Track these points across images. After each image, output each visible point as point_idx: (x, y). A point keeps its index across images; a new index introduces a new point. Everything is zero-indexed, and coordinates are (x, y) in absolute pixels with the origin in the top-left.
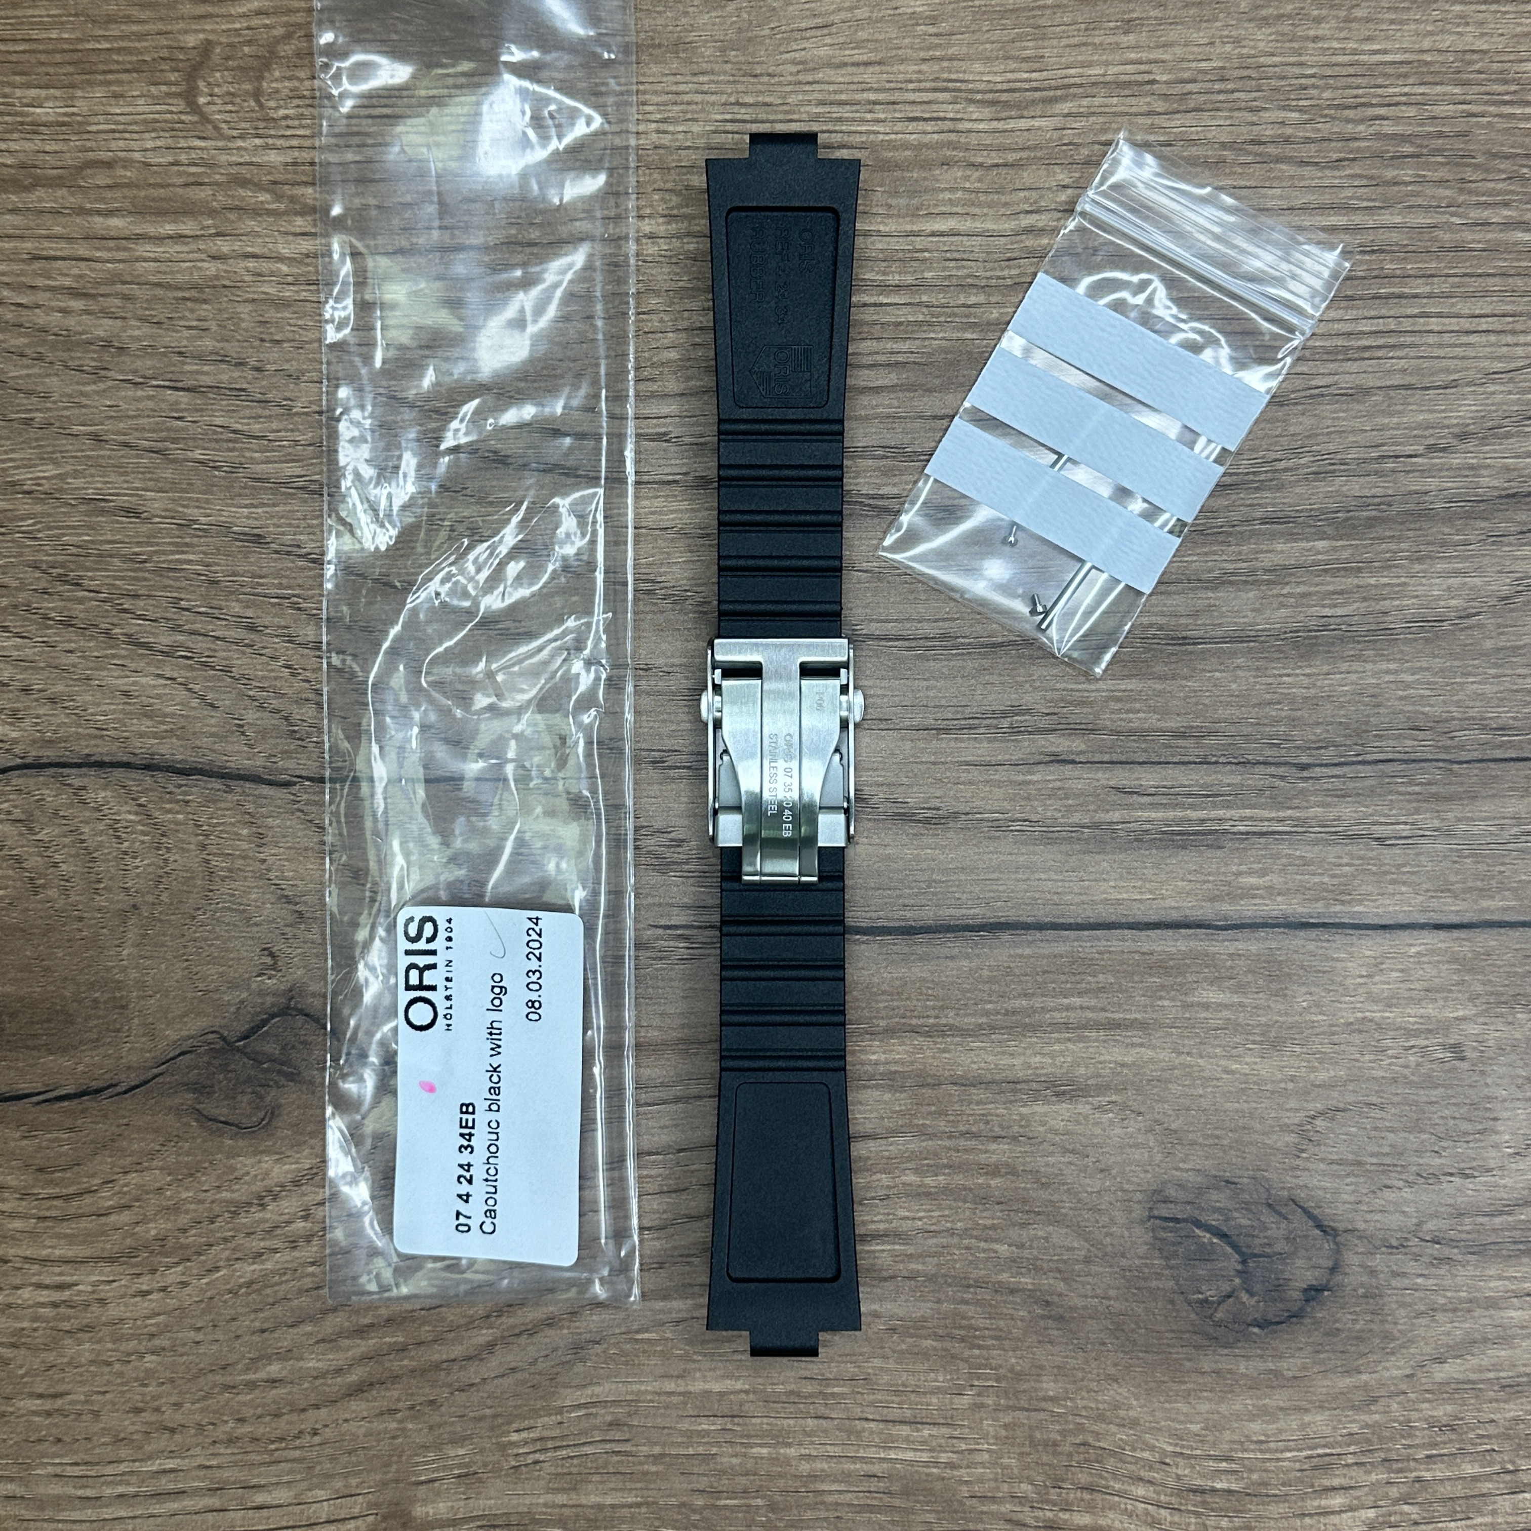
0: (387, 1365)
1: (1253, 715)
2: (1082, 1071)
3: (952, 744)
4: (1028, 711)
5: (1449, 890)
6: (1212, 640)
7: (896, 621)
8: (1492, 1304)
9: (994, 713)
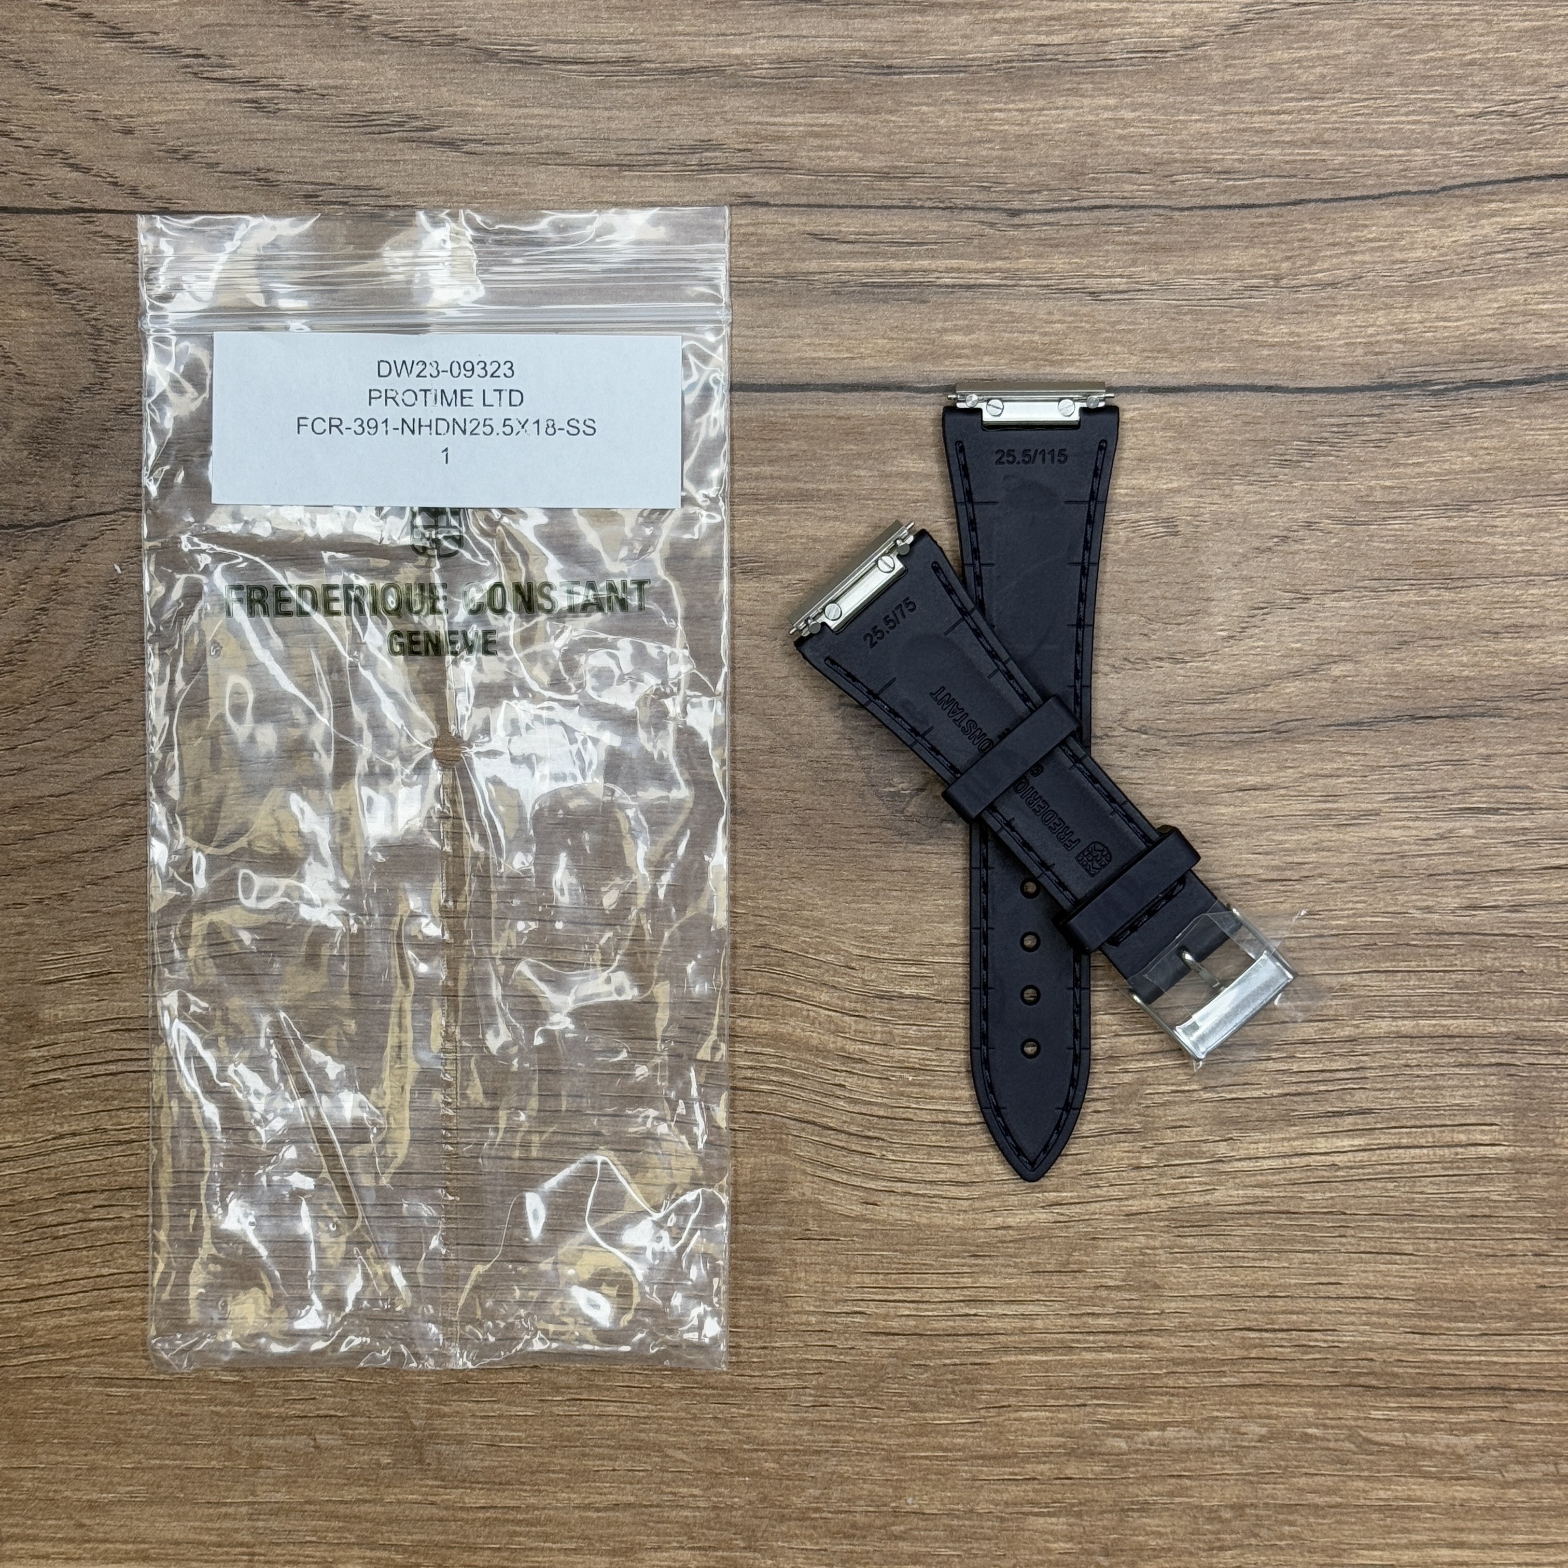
0: (13, 854)
1: (963, 155)
2: (772, 546)
3: (635, 182)
4: (719, 147)
5: (1166, 350)
6: (920, 70)
7: (575, 42)
8: (1201, 799)
9: (681, 147)
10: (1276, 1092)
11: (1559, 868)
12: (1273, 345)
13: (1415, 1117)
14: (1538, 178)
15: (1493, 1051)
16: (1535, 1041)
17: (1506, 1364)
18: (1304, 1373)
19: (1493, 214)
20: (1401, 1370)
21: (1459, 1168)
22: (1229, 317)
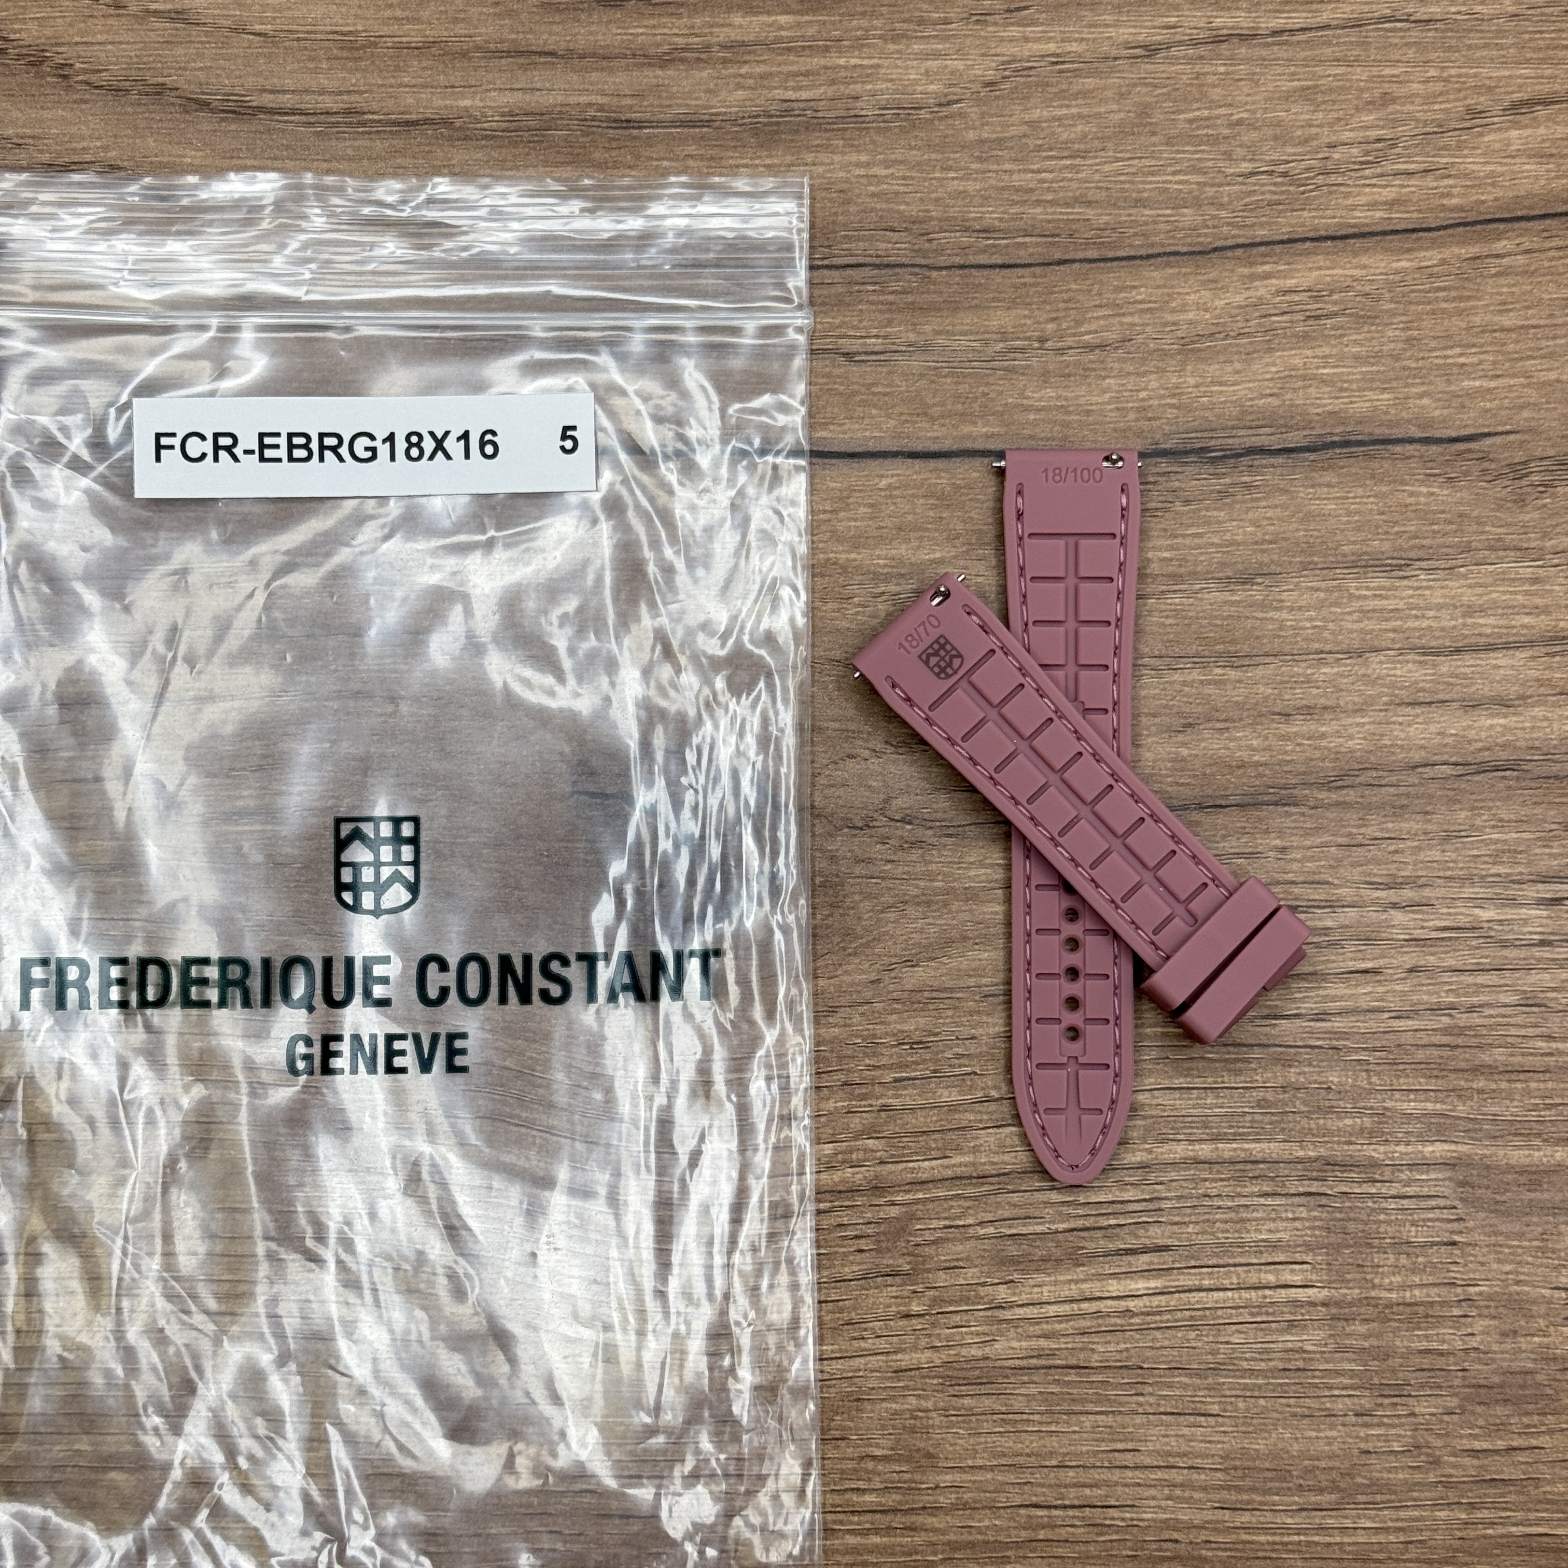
10: (1061, 1226)
11: (1365, 971)
12: (1039, 410)
13: (1216, 1255)
14: (1312, 240)
15: (1301, 1178)
16: (1345, 1166)
17: (1329, 1545)
18: (1099, 1557)
19: (1267, 276)
20: (1210, 1554)
21: (1267, 1314)
22: (991, 380)
